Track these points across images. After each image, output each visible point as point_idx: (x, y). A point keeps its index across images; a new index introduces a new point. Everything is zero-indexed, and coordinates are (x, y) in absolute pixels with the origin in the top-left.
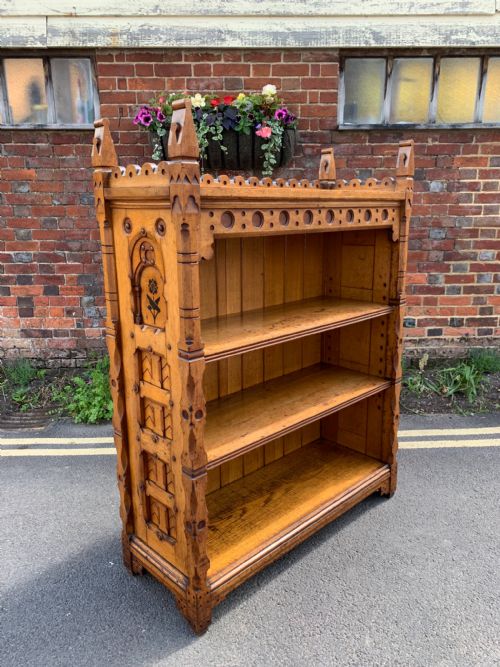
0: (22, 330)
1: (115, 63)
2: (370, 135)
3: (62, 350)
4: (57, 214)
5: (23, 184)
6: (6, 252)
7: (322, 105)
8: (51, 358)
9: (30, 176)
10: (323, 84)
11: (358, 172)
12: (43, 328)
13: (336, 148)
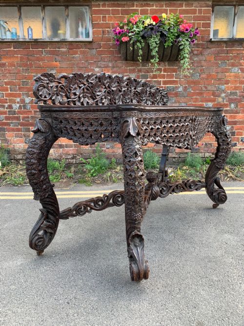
1: (101, 8)
2: (226, 44)
3: (69, 155)
5: (53, 69)
7: (203, 29)
8: (64, 159)
9: (57, 65)
10: (204, 18)
11: (220, 63)
12: (60, 143)
13: (209, 51)
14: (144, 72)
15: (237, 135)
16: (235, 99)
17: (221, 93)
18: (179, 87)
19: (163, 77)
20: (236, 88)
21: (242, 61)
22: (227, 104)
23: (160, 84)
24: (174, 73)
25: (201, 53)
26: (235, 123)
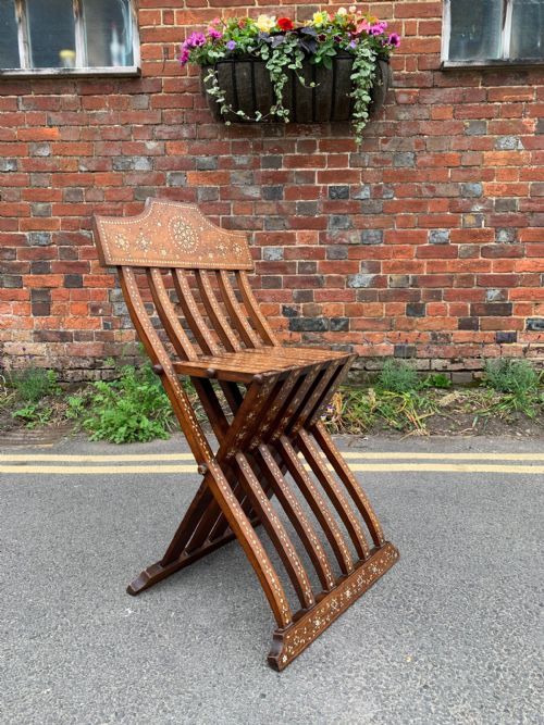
0: (36, 333)
2: (484, 76)
3: (85, 358)
4: (84, 183)
5: (44, 146)
6: (20, 233)
7: (421, 37)
8: (71, 369)
9: (52, 135)
10: (422, 11)
11: (468, 124)
12: (62, 330)
13: (438, 94)
14: (271, 151)
15: (517, 313)
16: (512, 219)
17: (473, 203)
18: (361, 189)
19: (320, 162)
20: (511, 190)
21: (527, 119)
22: (489, 232)
23: (313, 181)
24: (349, 154)
25: (418, 102)
26: (510, 282)
